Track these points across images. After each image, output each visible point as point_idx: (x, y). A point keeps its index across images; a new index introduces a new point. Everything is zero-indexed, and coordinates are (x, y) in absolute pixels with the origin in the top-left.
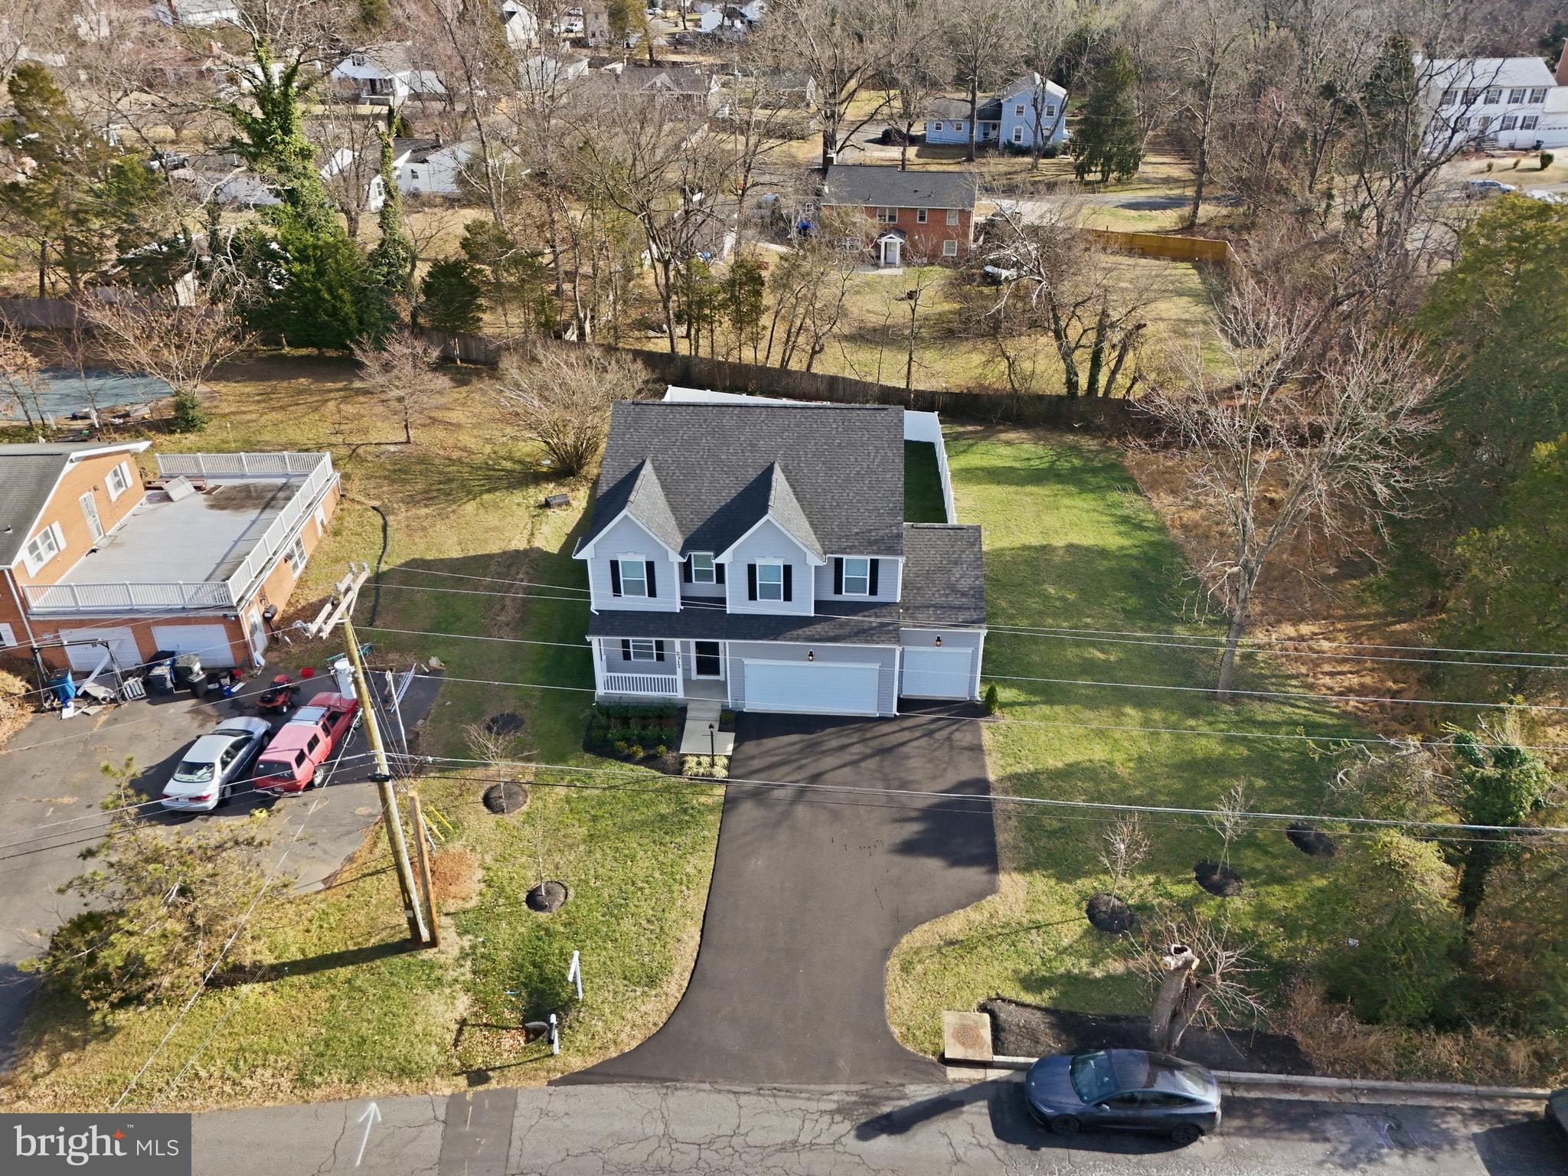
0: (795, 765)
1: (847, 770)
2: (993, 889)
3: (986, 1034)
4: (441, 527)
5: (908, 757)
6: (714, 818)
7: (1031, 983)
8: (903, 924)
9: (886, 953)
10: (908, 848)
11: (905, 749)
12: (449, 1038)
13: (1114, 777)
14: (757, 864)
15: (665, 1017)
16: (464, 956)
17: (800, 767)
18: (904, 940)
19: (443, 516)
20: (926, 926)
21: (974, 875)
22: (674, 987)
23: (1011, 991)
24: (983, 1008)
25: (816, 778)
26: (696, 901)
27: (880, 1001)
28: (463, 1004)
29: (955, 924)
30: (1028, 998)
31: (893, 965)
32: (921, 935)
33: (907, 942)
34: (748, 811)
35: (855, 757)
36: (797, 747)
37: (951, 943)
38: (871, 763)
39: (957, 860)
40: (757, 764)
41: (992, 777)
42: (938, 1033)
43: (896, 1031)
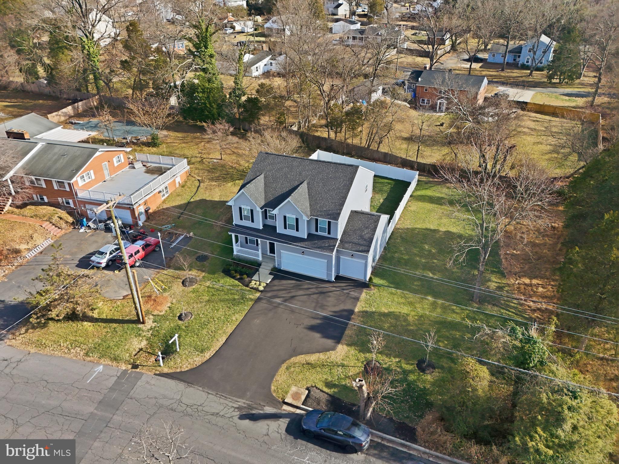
0: (288, 291)
1: (305, 296)
2: (334, 349)
3: (303, 397)
4: (217, 190)
5: (329, 297)
6: (251, 303)
7: (328, 385)
8: (295, 353)
9: (284, 361)
10: (312, 328)
11: (330, 294)
12: (134, 353)
13: (406, 320)
14: (257, 321)
15: (200, 363)
16: (151, 329)
17: (290, 292)
18: (292, 359)
19: (219, 186)
20: (303, 356)
21: (329, 342)
22: (208, 355)
23: (321, 385)
24: (307, 389)
25: (293, 297)
26: (230, 329)
27: (274, 376)
28: (144, 344)
29: (313, 358)
30: (326, 390)
31: (284, 366)
32: (301, 359)
33: (293, 360)
34: (263, 305)
35: (310, 293)
36: (293, 285)
37: (309, 364)
38: (315, 296)
39: (326, 336)
40: (275, 288)
41: (356, 310)
42: (287, 393)
43: (273, 388)
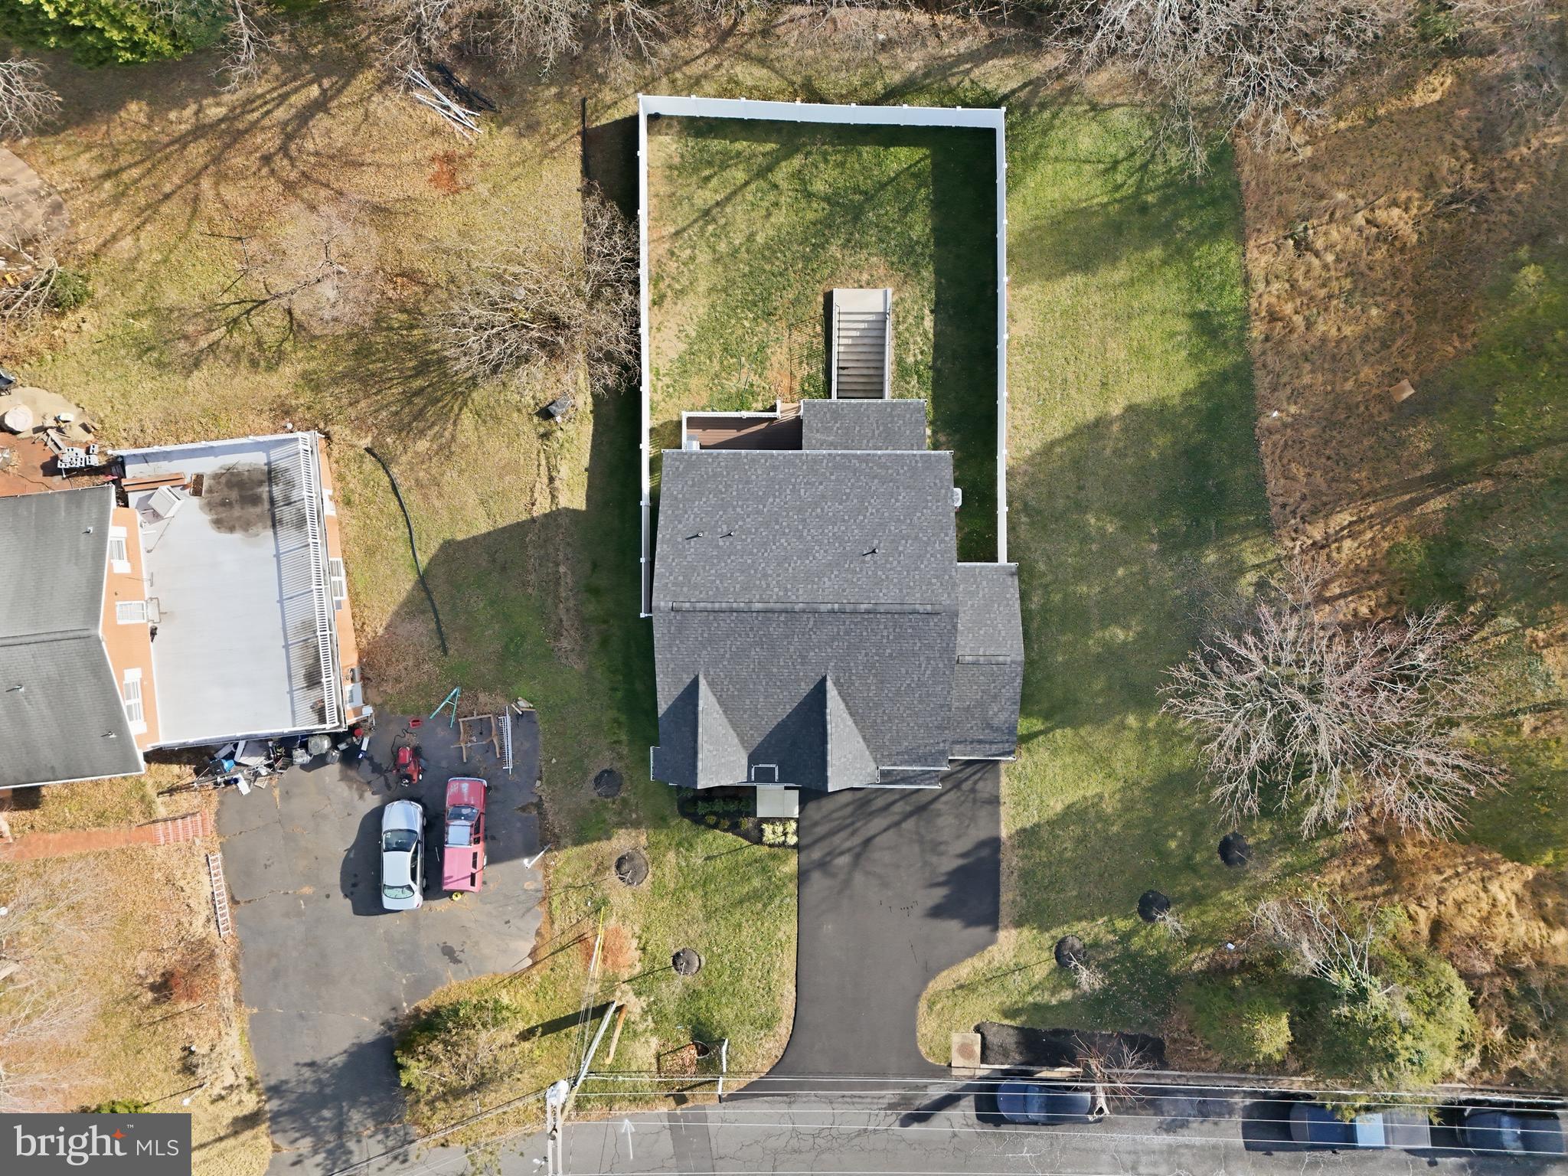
0: (850, 830)
1: (891, 832)
2: (993, 941)
3: (978, 1049)
5: (939, 815)
6: (792, 887)
7: (1010, 1013)
8: (930, 973)
9: (918, 996)
10: (937, 912)
11: (937, 806)
12: (654, 1068)
14: (828, 928)
15: (782, 1051)
16: (645, 1012)
17: (853, 834)
18: (930, 985)
20: (945, 973)
21: (982, 931)
22: (784, 1028)
23: (996, 1018)
24: (977, 1029)
25: (868, 841)
26: (788, 962)
27: (913, 1031)
28: (654, 1042)
29: (964, 971)
30: (1006, 1022)
31: (923, 1006)
32: (943, 981)
33: (934, 986)
34: (818, 882)
35: (896, 818)
36: (850, 809)
37: (961, 987)
38: (909, 825)
39: (972, 922)
40: (820, 830)
41: (1004, 834)
42: (949, 1049)
43: (923, 1050)
